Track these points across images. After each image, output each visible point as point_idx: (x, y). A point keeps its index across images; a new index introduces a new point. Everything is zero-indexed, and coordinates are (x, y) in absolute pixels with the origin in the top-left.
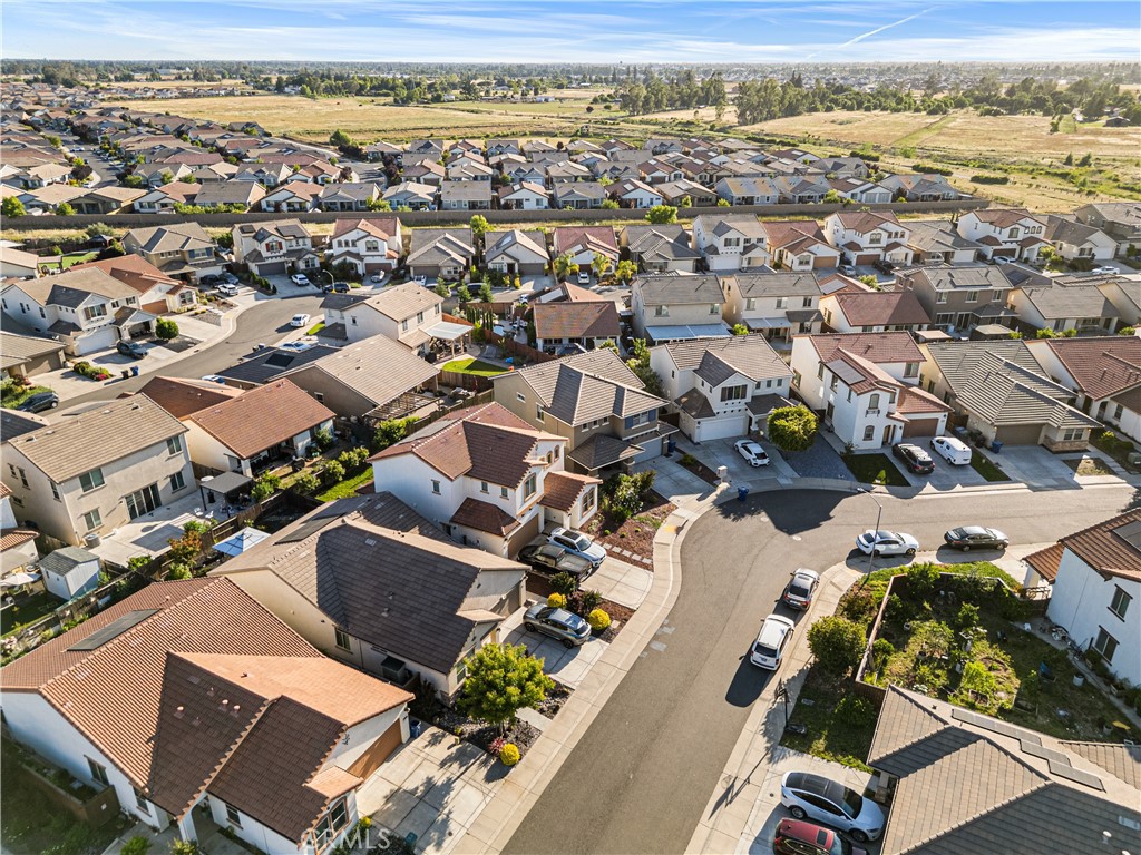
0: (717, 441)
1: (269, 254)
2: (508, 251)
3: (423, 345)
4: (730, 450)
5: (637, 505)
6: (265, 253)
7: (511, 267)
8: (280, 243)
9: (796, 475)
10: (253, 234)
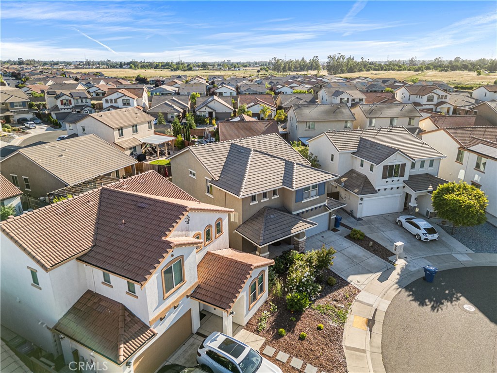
0: (378, 216)
1: (63, 107)
2: (208, 105)
3: (135, 148)
4: (392, 226)
5: (314, 289)
6: (60, 106)
7: (211, 114)
8: (70, 101)
9: (470, 251)
10: (54, 96)
